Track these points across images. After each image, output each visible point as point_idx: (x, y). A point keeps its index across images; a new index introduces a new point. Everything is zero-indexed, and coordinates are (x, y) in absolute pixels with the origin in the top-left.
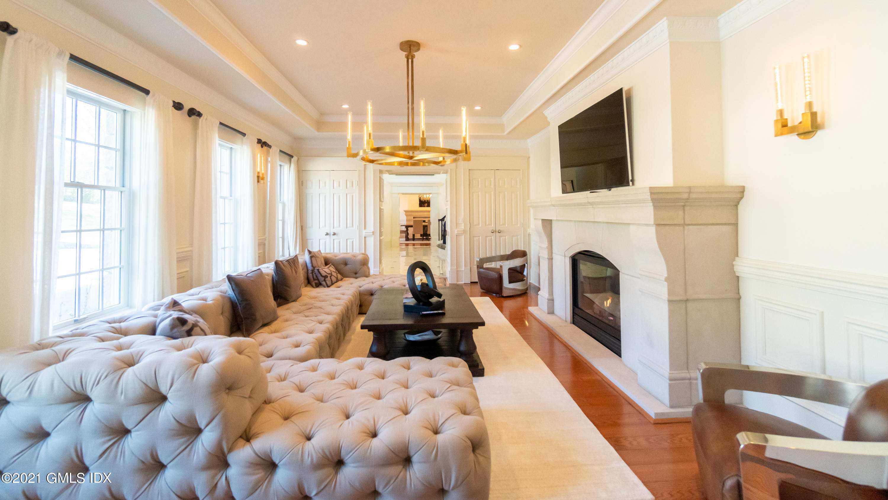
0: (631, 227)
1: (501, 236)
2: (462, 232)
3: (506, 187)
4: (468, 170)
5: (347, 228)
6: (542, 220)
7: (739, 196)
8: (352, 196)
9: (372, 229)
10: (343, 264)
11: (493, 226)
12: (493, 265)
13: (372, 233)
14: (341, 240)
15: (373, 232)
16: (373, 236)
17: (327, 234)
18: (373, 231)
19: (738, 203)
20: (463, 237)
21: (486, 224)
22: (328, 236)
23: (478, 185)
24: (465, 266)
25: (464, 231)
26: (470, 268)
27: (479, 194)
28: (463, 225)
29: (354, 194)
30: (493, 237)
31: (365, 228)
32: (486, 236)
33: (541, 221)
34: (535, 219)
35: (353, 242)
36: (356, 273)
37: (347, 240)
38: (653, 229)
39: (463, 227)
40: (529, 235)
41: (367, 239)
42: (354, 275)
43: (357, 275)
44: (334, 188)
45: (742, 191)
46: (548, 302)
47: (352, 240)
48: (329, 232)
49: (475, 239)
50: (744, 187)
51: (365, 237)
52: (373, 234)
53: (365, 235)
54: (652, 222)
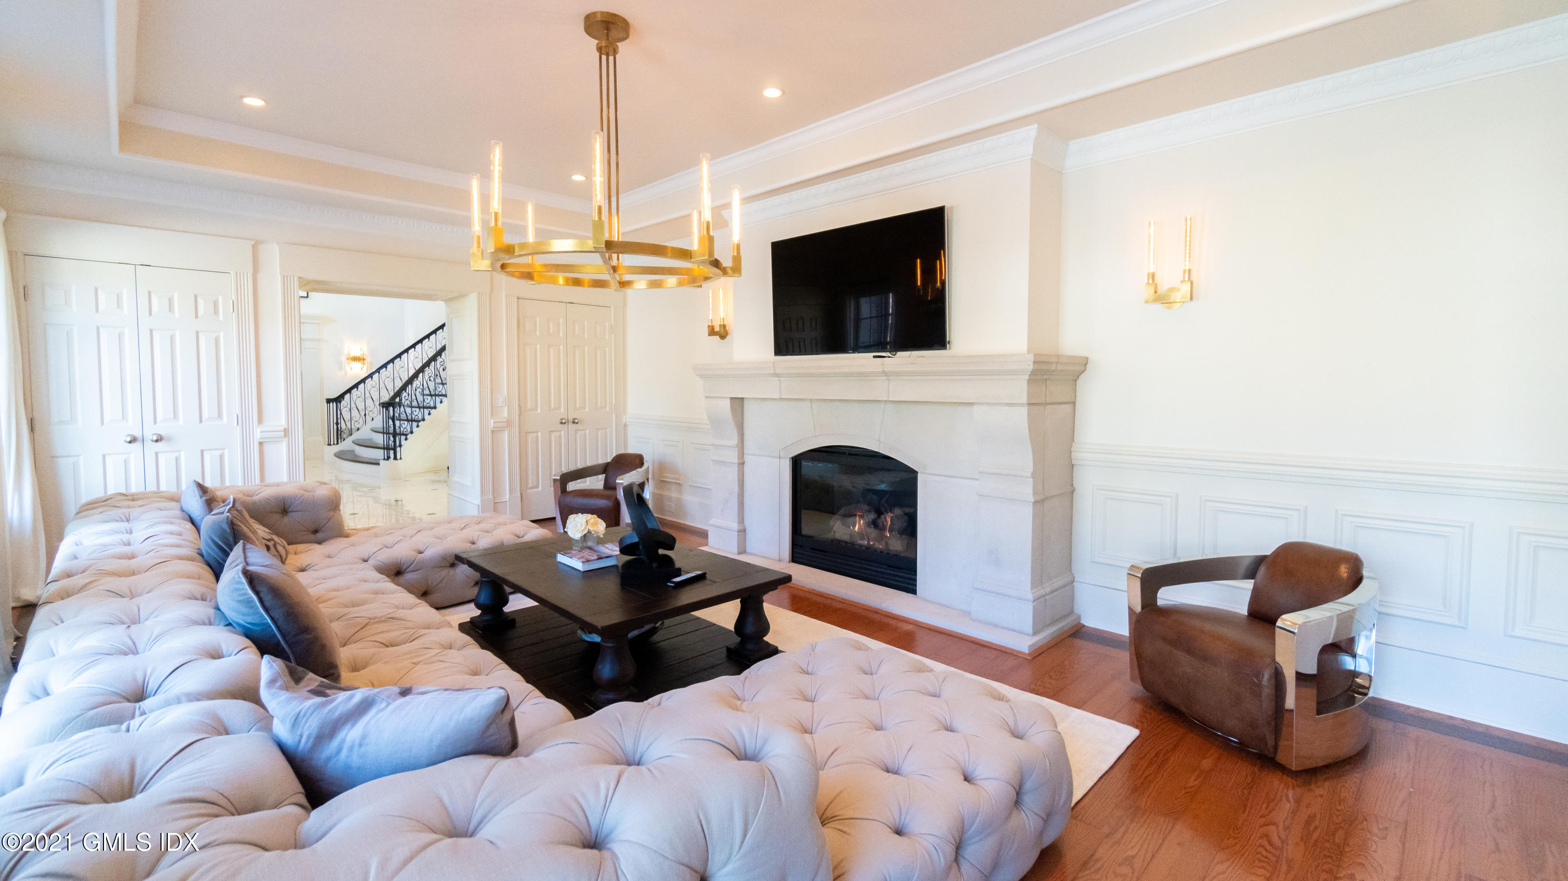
0: (975, 407)
1: (578, 430)
2: (506, 424)
3: (586, 336)
4: (515, 298)
5: (201, 421)
6: (731, 398)
7: (1082, 369)
8: (217, 340)
9: (283, 423)
10: (276, 512)
11: (562, 410)
12: (588, 483)
13: (283, 433)
14: (183, 453)
15: (286, 431)
16: (286, 439)
17: (133, 440)
18: (287, 427)
19: (1078, 376)
20: (506, 433)
21: (550, 408)
22: (136, 446)
23: (535, 332)
24: (511, 491)
25: (509, 423)
26: (521, 494)
27: (536, 349)
28: (506, 409)
29: (222, 334)
30: (562, 432)
31: (260, 421)
32: (550, 432)
33: (729, 400)
34: (706, 397)
35: (221, 457)
36: (316, 531)
37: (202, 451)
38: (1024, 411)
39: (506, 415)
40: (625, 426)
41: (267, 447)
42: (312, 537)
43: (319, 536)
44: (150, 314)
45: (1083, 364)
46: (738, 535)
47: (220, 452)
48: (138, 434)
49: (530, 437)
50: (1087, 358)
51: (261, 444)
52: (285, 436)
53: (261, 438)
54: (1024, 399)
